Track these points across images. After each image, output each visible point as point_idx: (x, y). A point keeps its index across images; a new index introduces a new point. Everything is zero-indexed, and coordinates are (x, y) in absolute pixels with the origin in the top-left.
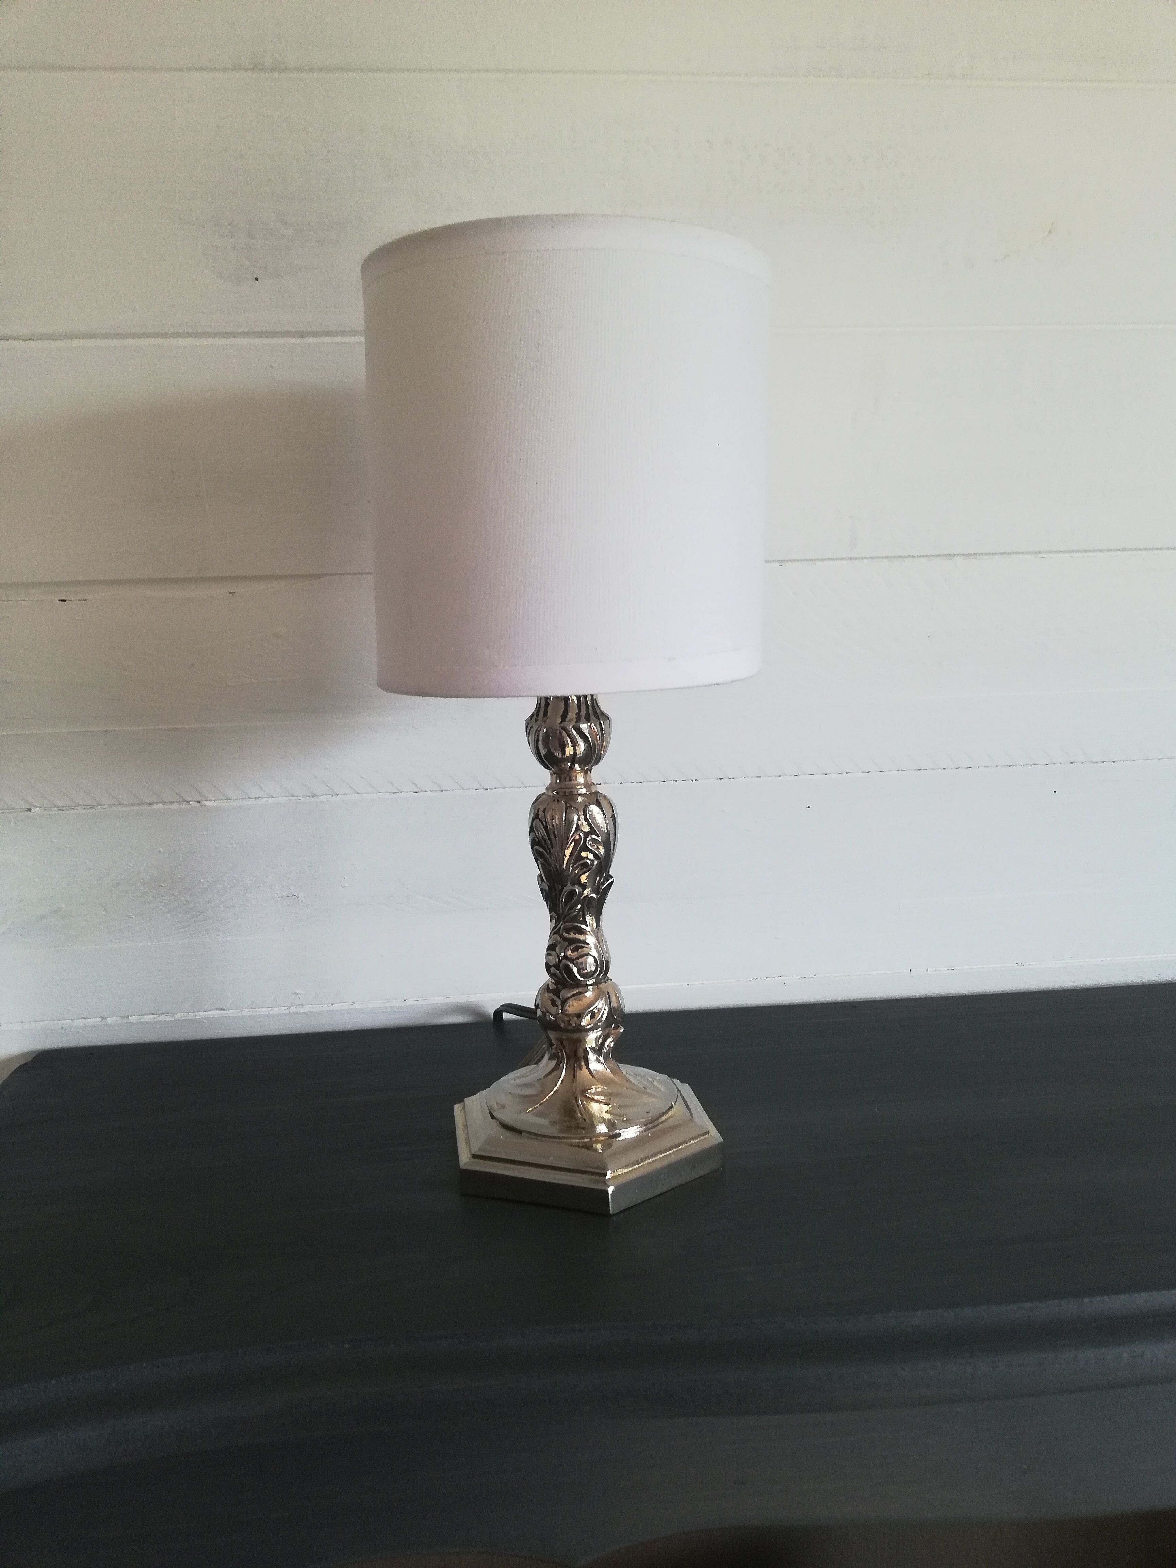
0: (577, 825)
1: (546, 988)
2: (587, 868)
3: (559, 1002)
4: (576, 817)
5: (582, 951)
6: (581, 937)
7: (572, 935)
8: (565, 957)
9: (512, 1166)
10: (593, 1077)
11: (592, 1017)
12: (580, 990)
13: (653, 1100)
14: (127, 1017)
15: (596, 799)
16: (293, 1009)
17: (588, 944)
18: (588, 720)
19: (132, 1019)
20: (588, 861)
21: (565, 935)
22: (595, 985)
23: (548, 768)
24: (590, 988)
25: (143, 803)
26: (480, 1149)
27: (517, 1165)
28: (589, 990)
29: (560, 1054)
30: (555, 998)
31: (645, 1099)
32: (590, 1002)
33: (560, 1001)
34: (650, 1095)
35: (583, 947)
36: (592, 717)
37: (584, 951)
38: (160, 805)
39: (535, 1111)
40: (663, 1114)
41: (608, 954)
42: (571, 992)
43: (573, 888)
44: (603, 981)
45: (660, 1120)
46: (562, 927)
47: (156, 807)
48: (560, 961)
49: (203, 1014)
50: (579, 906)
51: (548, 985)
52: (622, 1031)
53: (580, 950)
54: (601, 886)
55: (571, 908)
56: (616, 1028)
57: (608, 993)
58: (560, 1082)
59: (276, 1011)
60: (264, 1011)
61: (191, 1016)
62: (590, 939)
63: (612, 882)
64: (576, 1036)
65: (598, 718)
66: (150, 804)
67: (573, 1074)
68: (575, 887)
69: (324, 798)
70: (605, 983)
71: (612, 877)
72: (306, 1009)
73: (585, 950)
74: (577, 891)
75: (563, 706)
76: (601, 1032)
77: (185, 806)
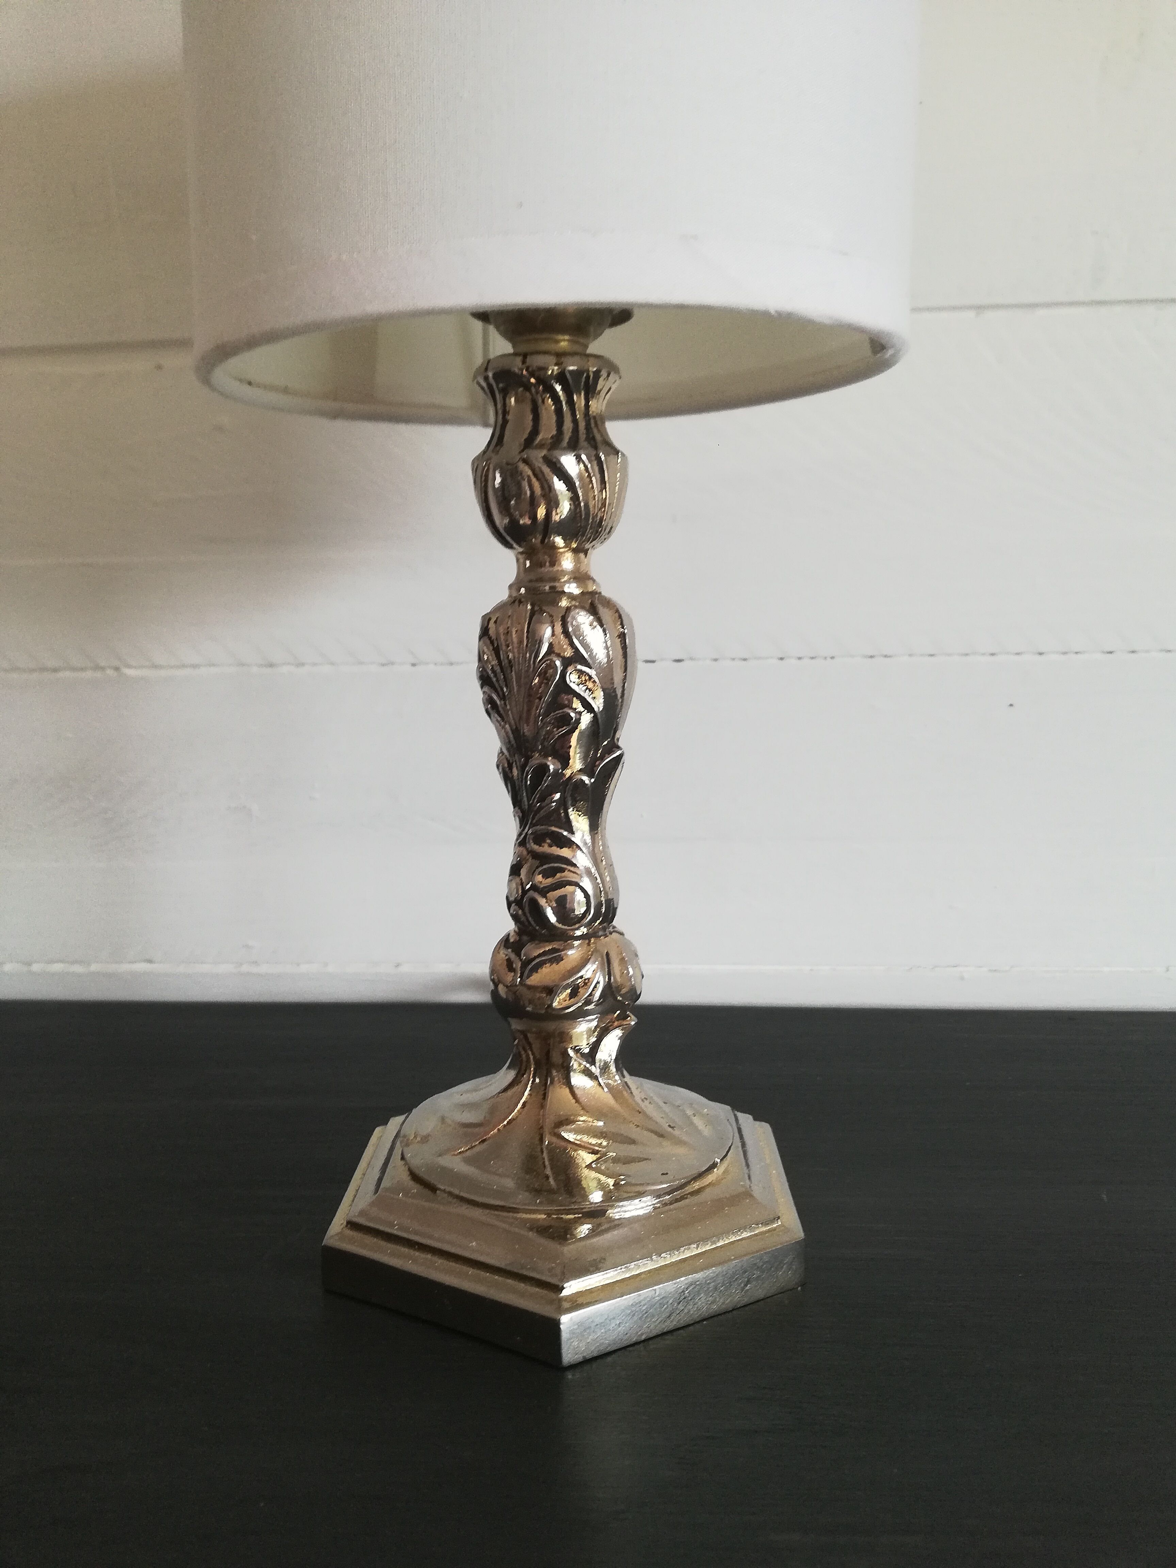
0: (551, 645)
1: (505, 942)
2: (568, 725)
3: (518, 965)
4: (548, 632)
5: (561, 877)
6: (565, 852)
7: (546, 848)
8: (534, 888)
9: (405, 1250)
10: (577, 1101)
11: (574, 994)
12: (555, 945)
13: (680, 1150)
14: (29, 964)
15: (590, 601)
16: (245, 968)
17: (575, 865)
18: (573, 446)
19: (36, 967)
20: (573, 715)
21: (536, 847)
22: (585, 939)
23: (509, 546)
24: (576, 943)
25: (43, 669)
26: (362, 1213)
27: (415, 1250)
28: (572, 947)
29: (524, 1056)
30: (513, 956)
31: (667, 1148)
32: (573, 968)
33: (520, 963)
34: (679, 1142)
35: (563, 870)
36: (583, 442)
37: (564, 877)
38: (68, 674)
39: (468, 1153)
40: (701, 1175)
41: (616, 890)
42: (540, 948)
43: (544, 761)
44: (601, 933)
45: (689, 1189)
46: (530, 832)
47: (61, 675)
48: (525, 892)
49: (125, 967)
50: (557, 796)
51: (509, 935)
52: (633, 1023)
53: (558, 875)
54: (597, 763)
55: (542, 799)
56: (623, 1017)
57: (607, 954)
58: (520, 1106)
59: (224, 968)
60: (205, 968)
61: (112, 968)
62: (582, 860)
63: (620, 756)
64: (551, 1026)
65: (596, 448)
66: (55, 670)
67: (542, 1093)
68: (548, 760)
69: (285, 669)
70: (606, 936)
71: (619, 748)
72: (264, 969)
73: (568, 876)
74: (552, 767)
75: (531, 424)
76: (595, 1023)
77: (99, 674)
